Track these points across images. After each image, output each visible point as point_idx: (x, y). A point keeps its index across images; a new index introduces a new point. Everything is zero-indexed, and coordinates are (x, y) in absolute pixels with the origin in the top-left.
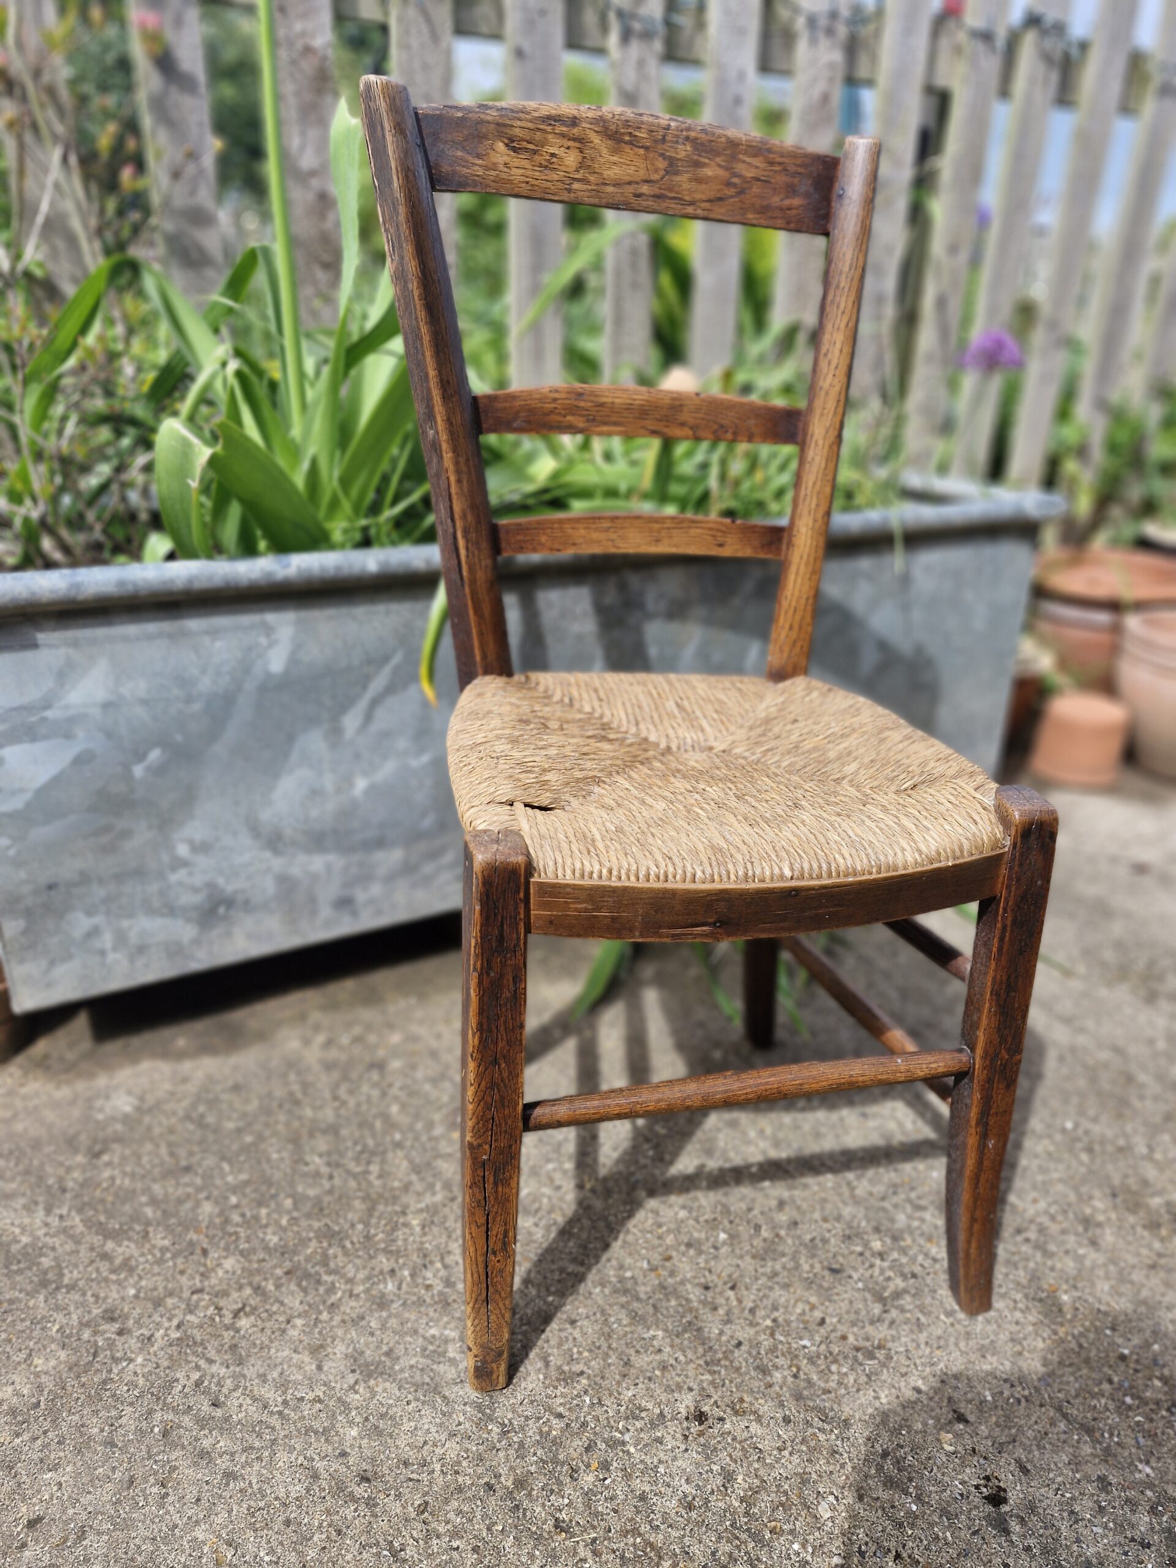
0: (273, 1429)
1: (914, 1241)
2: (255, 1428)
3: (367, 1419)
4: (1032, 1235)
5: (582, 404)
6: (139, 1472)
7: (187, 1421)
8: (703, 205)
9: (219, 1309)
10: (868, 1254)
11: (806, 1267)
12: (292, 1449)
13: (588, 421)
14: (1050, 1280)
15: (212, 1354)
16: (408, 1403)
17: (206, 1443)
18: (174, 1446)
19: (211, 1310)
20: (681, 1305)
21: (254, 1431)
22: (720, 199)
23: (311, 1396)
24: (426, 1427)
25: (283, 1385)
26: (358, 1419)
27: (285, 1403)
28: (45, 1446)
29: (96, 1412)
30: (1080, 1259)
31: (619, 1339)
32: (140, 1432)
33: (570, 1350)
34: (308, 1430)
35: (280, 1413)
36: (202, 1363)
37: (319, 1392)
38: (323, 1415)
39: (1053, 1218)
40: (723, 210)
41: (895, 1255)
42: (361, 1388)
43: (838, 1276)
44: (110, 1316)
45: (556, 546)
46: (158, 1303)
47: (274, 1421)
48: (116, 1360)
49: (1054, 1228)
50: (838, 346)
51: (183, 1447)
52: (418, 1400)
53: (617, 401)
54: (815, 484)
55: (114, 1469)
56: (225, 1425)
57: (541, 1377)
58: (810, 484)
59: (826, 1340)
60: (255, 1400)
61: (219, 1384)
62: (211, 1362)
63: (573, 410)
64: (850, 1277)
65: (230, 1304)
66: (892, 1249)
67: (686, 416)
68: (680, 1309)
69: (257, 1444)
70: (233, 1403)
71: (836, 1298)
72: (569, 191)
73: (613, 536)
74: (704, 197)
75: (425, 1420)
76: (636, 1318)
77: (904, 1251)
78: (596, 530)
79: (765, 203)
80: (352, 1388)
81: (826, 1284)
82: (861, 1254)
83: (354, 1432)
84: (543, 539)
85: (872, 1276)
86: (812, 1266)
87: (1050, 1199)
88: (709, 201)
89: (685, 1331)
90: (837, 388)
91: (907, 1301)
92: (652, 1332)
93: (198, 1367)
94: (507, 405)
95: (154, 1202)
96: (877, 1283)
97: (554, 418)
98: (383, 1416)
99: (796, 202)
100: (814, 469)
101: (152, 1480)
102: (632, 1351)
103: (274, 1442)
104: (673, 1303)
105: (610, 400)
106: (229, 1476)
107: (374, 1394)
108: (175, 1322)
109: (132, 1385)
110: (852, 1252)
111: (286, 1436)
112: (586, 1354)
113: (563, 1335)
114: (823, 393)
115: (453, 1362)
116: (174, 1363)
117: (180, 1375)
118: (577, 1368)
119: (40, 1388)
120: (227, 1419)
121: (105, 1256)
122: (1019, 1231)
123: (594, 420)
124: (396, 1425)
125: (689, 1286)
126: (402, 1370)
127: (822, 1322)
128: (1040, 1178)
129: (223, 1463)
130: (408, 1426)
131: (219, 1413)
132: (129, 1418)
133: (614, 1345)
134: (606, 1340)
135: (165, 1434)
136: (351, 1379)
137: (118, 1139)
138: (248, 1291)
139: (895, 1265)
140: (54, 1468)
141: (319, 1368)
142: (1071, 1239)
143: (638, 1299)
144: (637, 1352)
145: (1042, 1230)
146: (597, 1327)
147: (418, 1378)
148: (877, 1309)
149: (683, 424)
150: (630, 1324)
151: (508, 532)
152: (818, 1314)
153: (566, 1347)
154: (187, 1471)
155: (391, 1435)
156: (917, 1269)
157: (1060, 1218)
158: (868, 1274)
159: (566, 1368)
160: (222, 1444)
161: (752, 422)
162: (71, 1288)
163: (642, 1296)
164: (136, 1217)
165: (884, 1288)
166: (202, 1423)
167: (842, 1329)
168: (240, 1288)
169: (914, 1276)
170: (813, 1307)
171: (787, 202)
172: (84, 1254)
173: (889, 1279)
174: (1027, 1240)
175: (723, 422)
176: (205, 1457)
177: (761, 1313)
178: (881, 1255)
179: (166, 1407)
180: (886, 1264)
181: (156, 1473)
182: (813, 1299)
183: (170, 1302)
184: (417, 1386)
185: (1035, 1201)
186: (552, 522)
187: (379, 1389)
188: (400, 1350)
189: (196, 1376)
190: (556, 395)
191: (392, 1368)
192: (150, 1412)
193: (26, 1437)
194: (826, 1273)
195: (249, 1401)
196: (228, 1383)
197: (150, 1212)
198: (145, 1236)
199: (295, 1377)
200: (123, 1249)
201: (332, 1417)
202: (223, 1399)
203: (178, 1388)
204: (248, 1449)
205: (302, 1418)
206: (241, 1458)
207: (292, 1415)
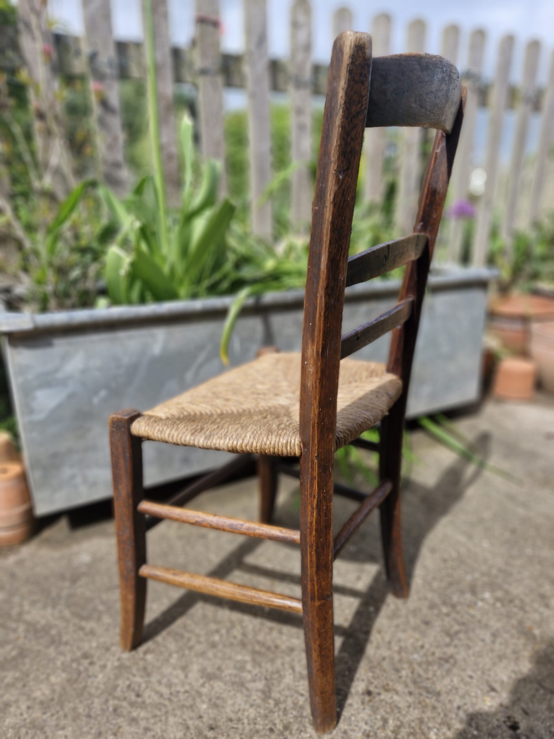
0: (165, 706)
2: (158, 706)
3: (210, 700)
6: (103, 729)
7: (125, 704)
10: (441, 614)
12: (175, 716)
14: (528, 624)
15: (134, 672)
16: (230, 691)
17: (135, 714)
18: (120, 716)
23: (182, 690)
24: (239, 702)
25: (169, 685)
26: (206, 700)
27: (171, 694)
28: (58, 719)
29: (81, 702)
30: (541, 614)
32: (103, 710)
34: (183, 706)
35: (169, 699)
36: (131, 677)
37: (187, 687)
38: (189, 699)
39: (526, 595)
41: (454, 615)
42: (207, 685)
43: (428, 625)
44: (86, 656)
46: (107, 649)
47: (167, 702)
48: (89, 677)
49: (527, 600)
51: (124, 716)
52: (234, 689)
55: (91, 728)
56: (143, 706)
59: (425, 655)
60: (157, 692)
61: (139, 686)
62: (134, 675)
66: (452, 612)
69: (159, 713)
70: (147, 694)
71: (428, 635)
75: (238, 699)
77: (458, 613)
80: (203, 685)
82: (438, 615)
83: (204, 706)
85: (444, 625)
87: (524, 587)
91: (462, 636)
93: (128, 679)
95: (103, 603)
96: (447, 628)
98: (218, 698)
101: (110, 732)
103: (167, 713)
106: (147, 729)
107: (213, 688)
108: (116, 658)
109: (97, 688)
110: (433, 614)
111: (172, 710)
115: (249, 672)
116: (117, 677)
117: (120, 682)
119: (54, 691)
120: (144, 702)
121: (82, 629)
124: (224, 702)
126: (225, 676)
127: (422, 647)
129: (143, 724)
130: (230, 702)
131: (140, 700)
132: (97, 703)
135: (115, 710)
136: (201, 681)
137: (84, 574)
139: (455, 619)
140: (63, 728)
141: (186, 677)
142: (536, 605)
147: (233, 679)
148: (447, 640)
152: (420, 643)
154: (126, 728)
155: (222, 707)
160: (142, 714)
162: (67, 643)
164: (95, 610)
165: (450, 630)
166: (132, 704)
167: (432, 649)
170: (417, 640)
172: (71, 628)
173: (452, 626)
176: (134, 721)
178: (448, 615)
179: (115, 698)
180: (450, 619)
181: (111, 729)
182: (417, 636)
184: (233, 683)
187: (215, 685)
188: (224, 667)
189: (127, 683)
191: (221, 675)
192: (107, 701)
193: (49, 714)
194: (422, 624)
195: (153, 694)
196: (143, 686)
197: (101, 607)
198: (99, 619)
199: (175, 681)
200: (89, 625)
201: (194, 699)
202: (141, 693)
203: (119, 689)
204: (155, 716)
205: (180, 701)
206: (152, 721)
207: (175, 699)
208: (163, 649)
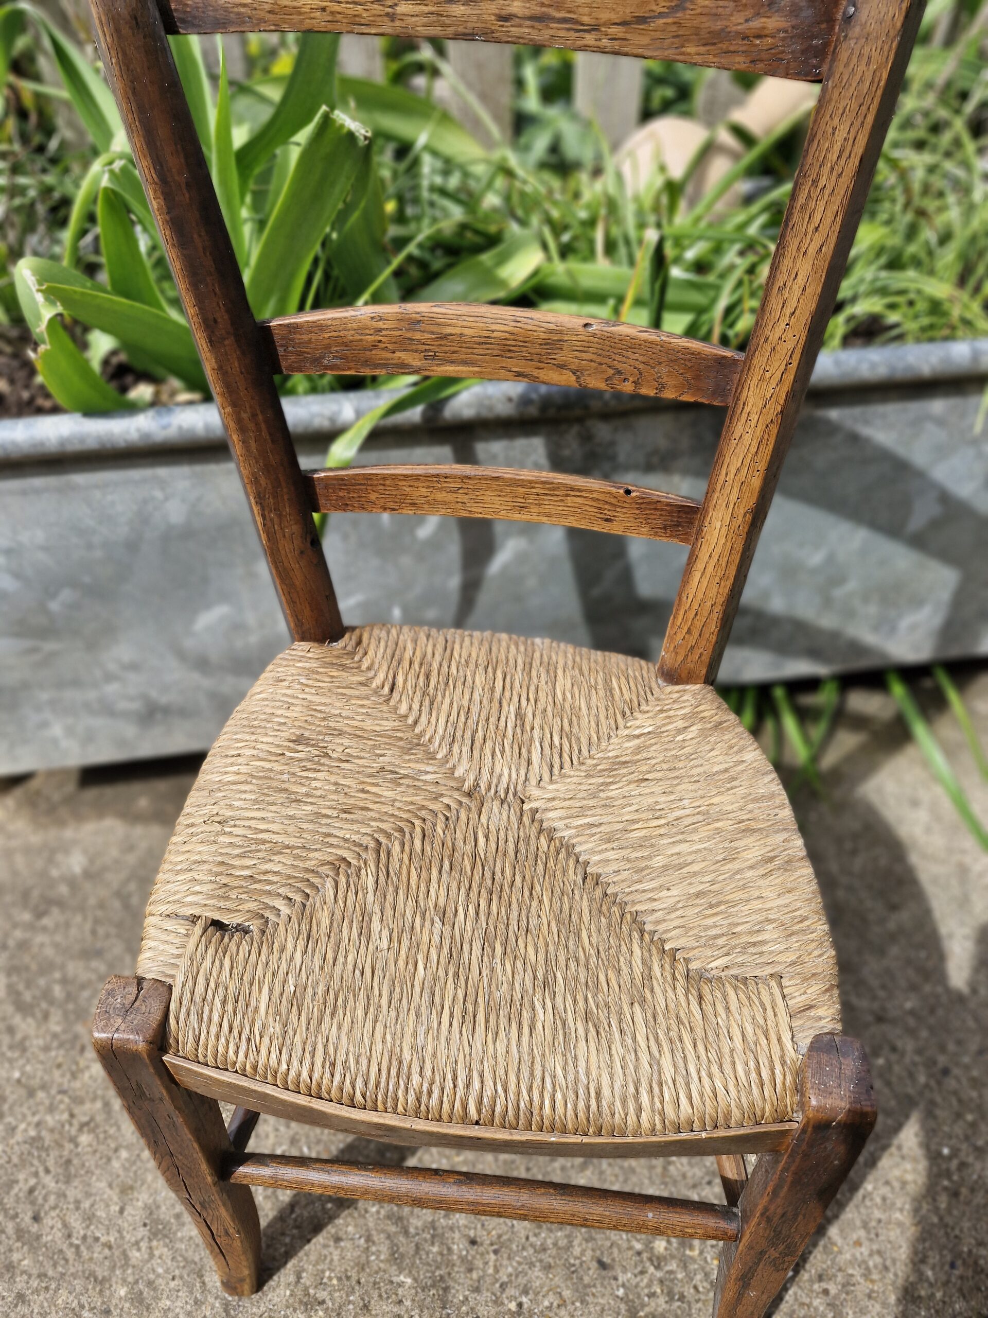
0: (67, 1261)
1: (701, 1252)
2: (55, 1256)
3: (136, 1282)
4: (833, 1289)
5: (418, 336)
7: (10, 1227)
8: (613, 30)
9: (72, 1116)
10: (645, 1256)
11: (577, 1251)
12: (72, 1290)
13: (426, 358)
15: (51, 1163)
16: (173, 1279)
17: (16, 1257)
19: (65, 1116)
20: (441, 1254)
21: (52, 1258)
22: (642, 20)
23: (103, 1239)
24: (177, 1310)
25: (89, 1218)
26: (130, 1279)
27: (84, 1238)
31: (370, 1275)
33: (323, 1271)
34: (93, 1274)
35: (77, 1247)
36: (41, 1170)
37: (113, 1237)
38: (107, 1263)
39: (867, 1275)
40: (645, 40)
41: (673, 1266)
42: (144, 1246)
43: (604, 1273)
45: (391, 505)
46: (31, 1093)
47: (70, 1254)
49: (863, 1286)
50: (801, 280)
52: (181, 1277)
53: (467, 332)
54: (738, 470)
56: (35, 1244)
57: (288, 1293)
58: (733, 471)
60: (65, 1225)
61: (45, 1199)
62: (47, 1171)
63: (405, 343)
64: (616, 1279)
65: (83, 1113)
66: (673, 1257)
67: (565, 356)
68: (439, 1259)
69: (50, 1273)
70: (48, 1221)
71: (590, 1299)
73: (465, 498)
74: (614, 17)
75: (179, 1304)
76: (396, 1258)
78: (440, 489)
79: (719, 25)
81: (586, 1280)
82: (639, 1253)
83: (123, 1292)
84: (373, 496)
85: (637, 1286)
86: (583, 1253)
87: (875, 1247)
88: (624, 23)
89: (433, 1286)
90: (790, 345)
92: (402, 1278)
93: (36, 1174)
94: (313, 336)
95: (64, 981)
96: (639, 1296)
97: (378, 354)
98: (150, 1284)
99: (773, 23)
100: (741, 451)
102: (375, 1294)
103: (63, 1276)
104: (435, 1249)
105: (457, 331)
106: (21, 1297)
107: (151, 1257)
108: (36, 1119)
110: (630, 1248)
111: (72, 1274)
112: (335, 1282)
113: (325, 1252)
114: (768, 347)
116: (24, 1162)
117: (21, 1176)
118: (322, 1295)
120: (38, 1237)
121: (10, 1030)
122: (820, 1278)
123: (434, 357)
124: (157, 1299)
125: (457, 1235)
126: (181, 1240)
128: (877, 1214)
129: (20, 1282)
131: (35, 1228)
133: (363, 1280)
134: (359, 1273)
136: (140, 1233)
137: (60, 903)
138: (99, 1105)
139: (667, 1279)
141: (122, 1211)
143: (406, 1233)
144: (380, 1296)
145: (847, 1285)
146: (357, 1253)
149: (562, 367)
150: (387, 1261)
151: (326, 487)
153: (320, 1267)
155: (148, 1309)
156: (689, 1292)
157: (875, 1276)
158: (634, 1281)
159: (312, 1291)
160: (25, 1262)
161: (664, 369)
163: (412, 1230)
164: (47, 994)
165: (643, 1306)
166: (20, 1234)
168: (94, 1100)
169: (682, 1298)
171: (756, 24)
173: (652, 1295)
174: (826, 1292)
175: (620, 366)
177: (511, 1291)
180: (659, 1274)
182: (567, 1293)
183: (41, 1095)
185: (858, 1243)
186: (384, 477)
187: (157, 1253)
189: (32, 1182)
190: (380, 324)
191: (175, 1233)
194: (594, 1265)
195: (59, 1225)
196: (52, 1199)
197: (58, 991)
198: (46, 1016)
199: (101, 1213)
200: (26, 1026)
201: (113, 1268)
202: (42, 1214)
203: (16, 1190)
204: (42, 1276)
205: (91, 1259)
206: (35, 1283)
207: (85, 1253)
208: (112, 1131)
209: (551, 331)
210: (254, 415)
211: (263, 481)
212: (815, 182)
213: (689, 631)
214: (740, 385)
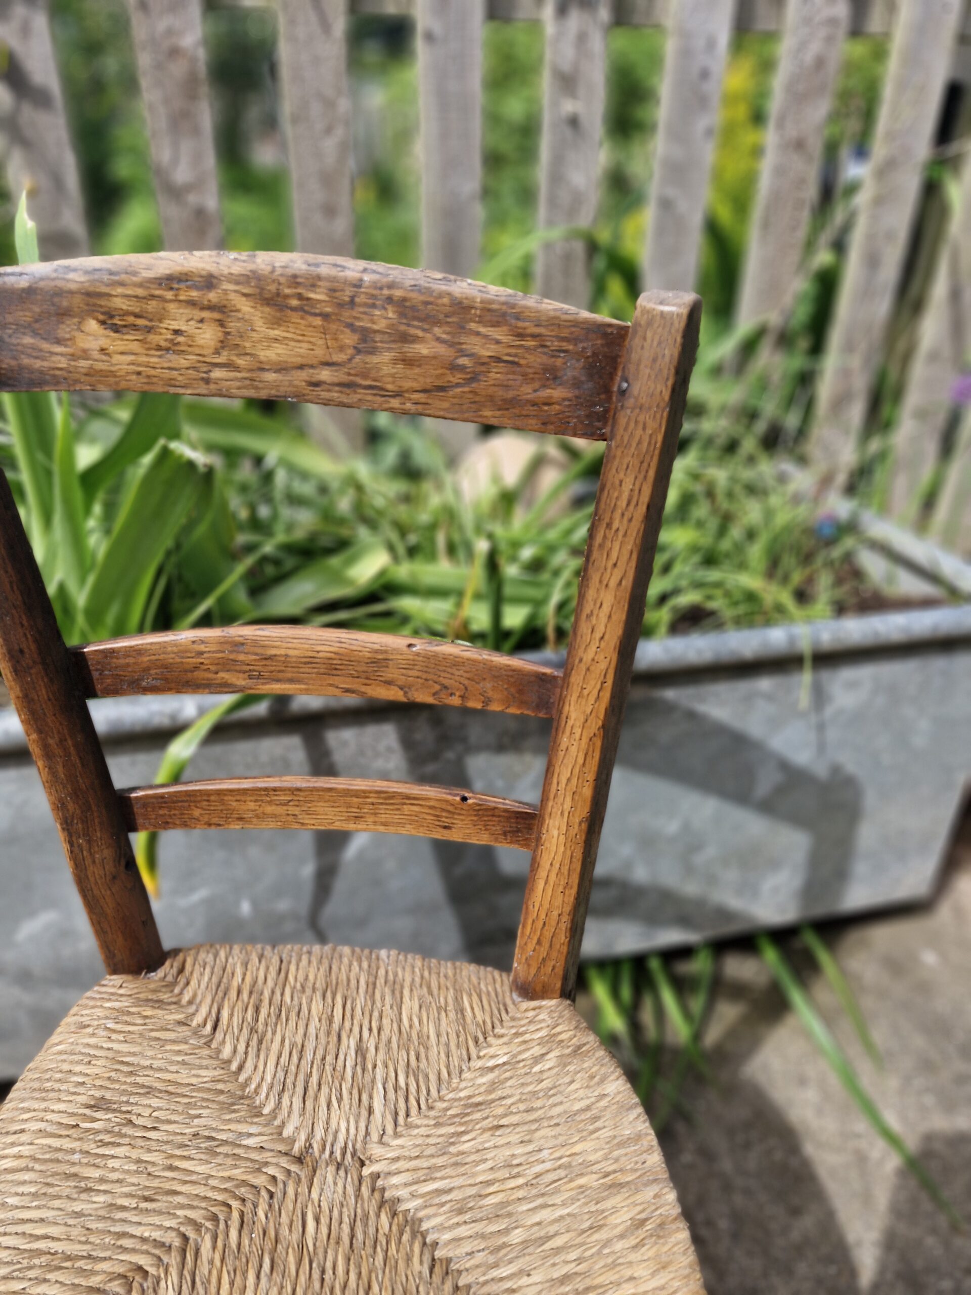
5: (241, 657)
8: (416, 396)
13: (250, 677)
22: (441, 389)
40: (446, 405)
45: (215, 820)
50: (606, 608)
53: (291, 652)
54: (569, 780)
58: (564, 781)
63: (227, 665)
67: (390, 673)
72: (207, 381)
73: (296, 811)
74: (415, 385)
78: (270, 803)
79: (511, 394)
84: (197, 813)
88: (424, 391)
90: (603, 666)
94: (131, 660)
97: (200, 675)
99: (558, 393)
100: (569, 762)
105: (282, 652)
114: (583, 667)
123: (259, 677)
149: (389, 683)
151: (145, 806)
161: (488, 685)
171: (546, 393)
175: (446, 682)
186: (208, 793)
190: (202, 648)
209: (377, 652)
210: (62, 741)
211: (71, 806)
212: (609, 526)
213: (539, 942)
214: (562, 700)
